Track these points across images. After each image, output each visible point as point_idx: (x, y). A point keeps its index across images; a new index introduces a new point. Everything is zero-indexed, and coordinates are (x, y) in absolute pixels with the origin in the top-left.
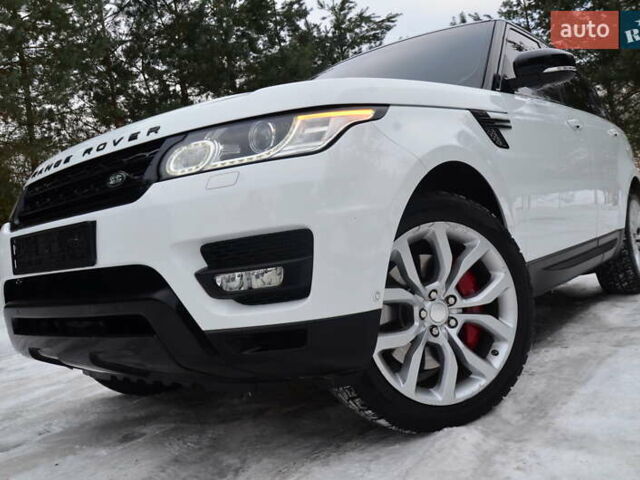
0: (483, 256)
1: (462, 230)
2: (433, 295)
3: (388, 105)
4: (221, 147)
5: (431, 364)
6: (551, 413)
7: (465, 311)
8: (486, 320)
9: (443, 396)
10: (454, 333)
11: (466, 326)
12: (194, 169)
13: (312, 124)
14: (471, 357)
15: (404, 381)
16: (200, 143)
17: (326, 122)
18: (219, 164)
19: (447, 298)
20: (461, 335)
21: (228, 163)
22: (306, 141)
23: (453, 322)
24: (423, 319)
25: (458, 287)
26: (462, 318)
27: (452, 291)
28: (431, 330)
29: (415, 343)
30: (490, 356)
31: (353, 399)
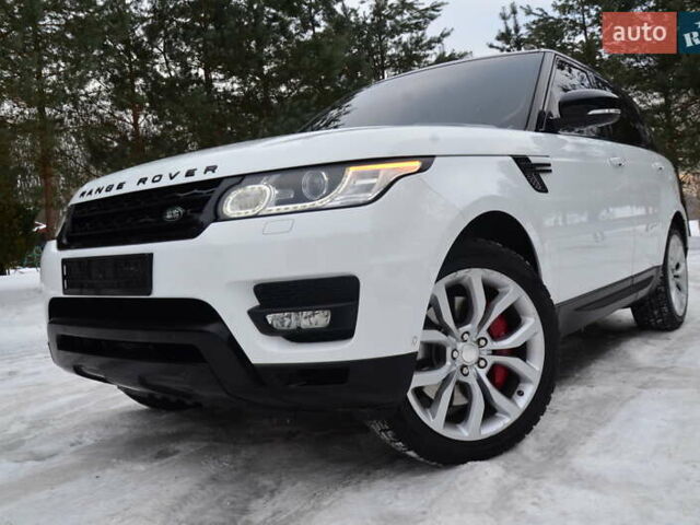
0: (515, 302)
1: (496, 277)
2: (466, 336)
3: (434, 156)
4: (276, 192)
5: (460, 401)
6: (570, 452)
7: (495, 352)
8: (515, 363)
9: (469, 432)
10: (483, 373)
11: (495, 366)
12: (250, 212)
13: (362, 176)
14: (498, 397)
15: (434, 417)
16: (256, 186)
17: (375, 174)
18: (274, 209)
19: (479, 340)
20: (490, 375)
21: (282, 208)
22: (356, 193)
23: (482, 363)
24: (454, 359)
25: (489, 330)
26: (492, 360)
27: (484, 333)
28: (462, 370)
29: (446, 381)
30: (515, 396)
31: (385, 431)
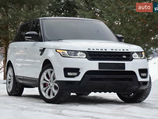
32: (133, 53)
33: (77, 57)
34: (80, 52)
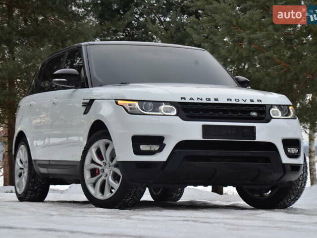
32: (272, 106)
33: (159, 114)
34: (165, 105)
